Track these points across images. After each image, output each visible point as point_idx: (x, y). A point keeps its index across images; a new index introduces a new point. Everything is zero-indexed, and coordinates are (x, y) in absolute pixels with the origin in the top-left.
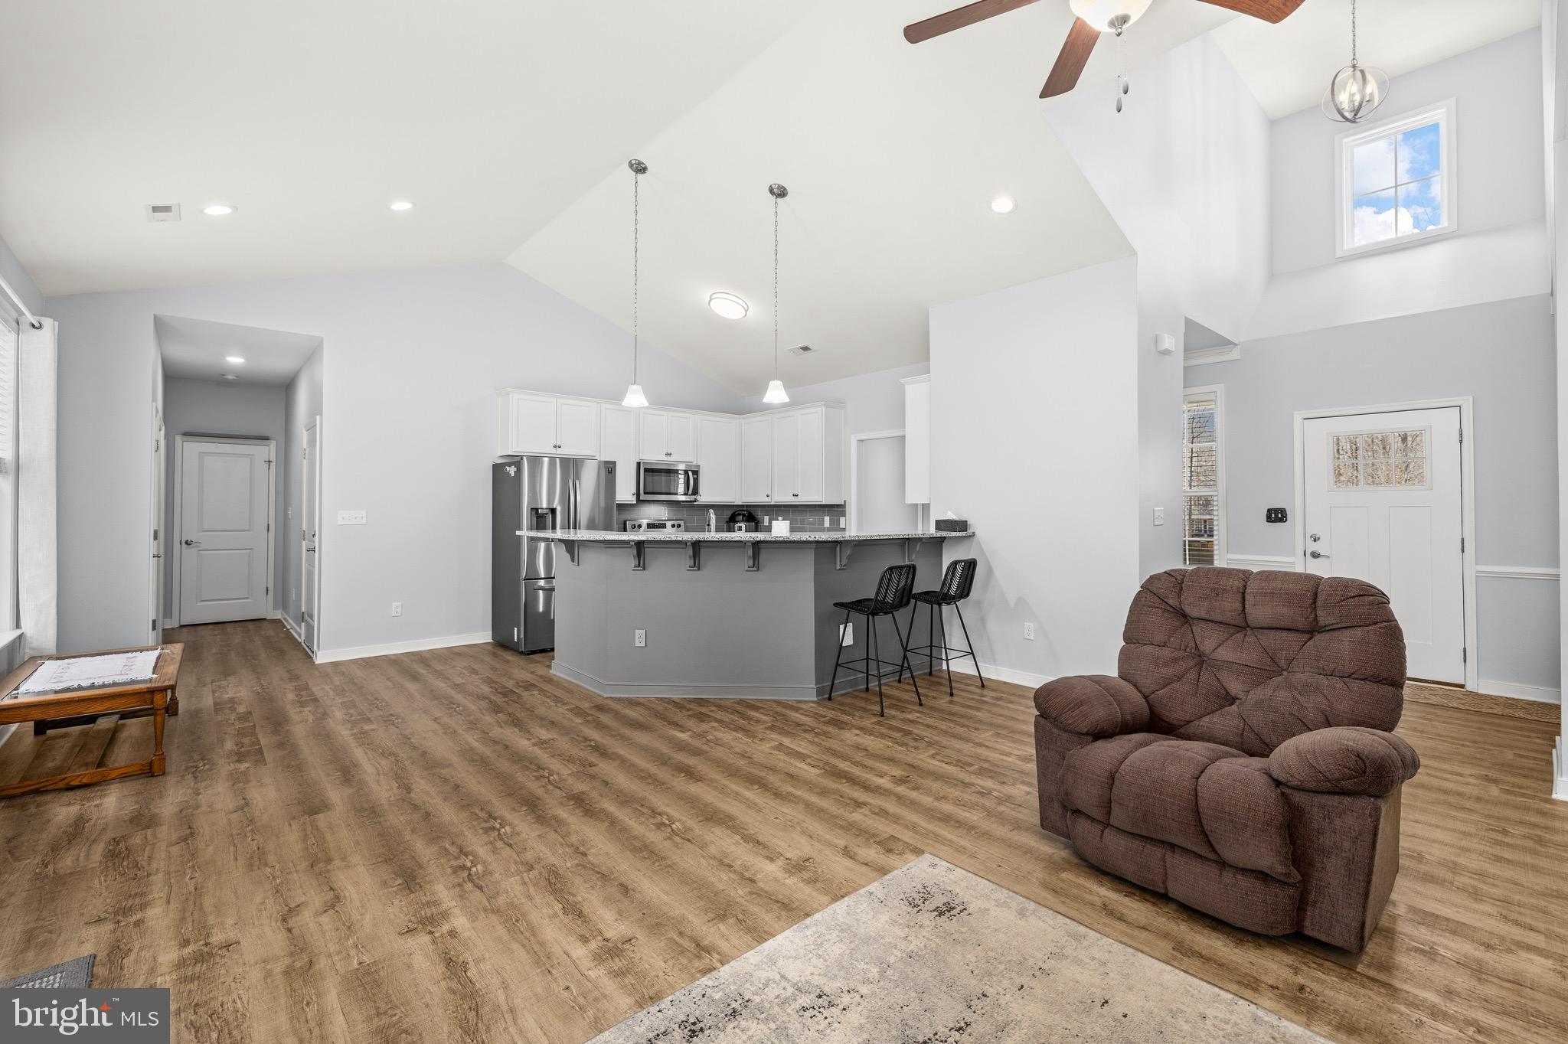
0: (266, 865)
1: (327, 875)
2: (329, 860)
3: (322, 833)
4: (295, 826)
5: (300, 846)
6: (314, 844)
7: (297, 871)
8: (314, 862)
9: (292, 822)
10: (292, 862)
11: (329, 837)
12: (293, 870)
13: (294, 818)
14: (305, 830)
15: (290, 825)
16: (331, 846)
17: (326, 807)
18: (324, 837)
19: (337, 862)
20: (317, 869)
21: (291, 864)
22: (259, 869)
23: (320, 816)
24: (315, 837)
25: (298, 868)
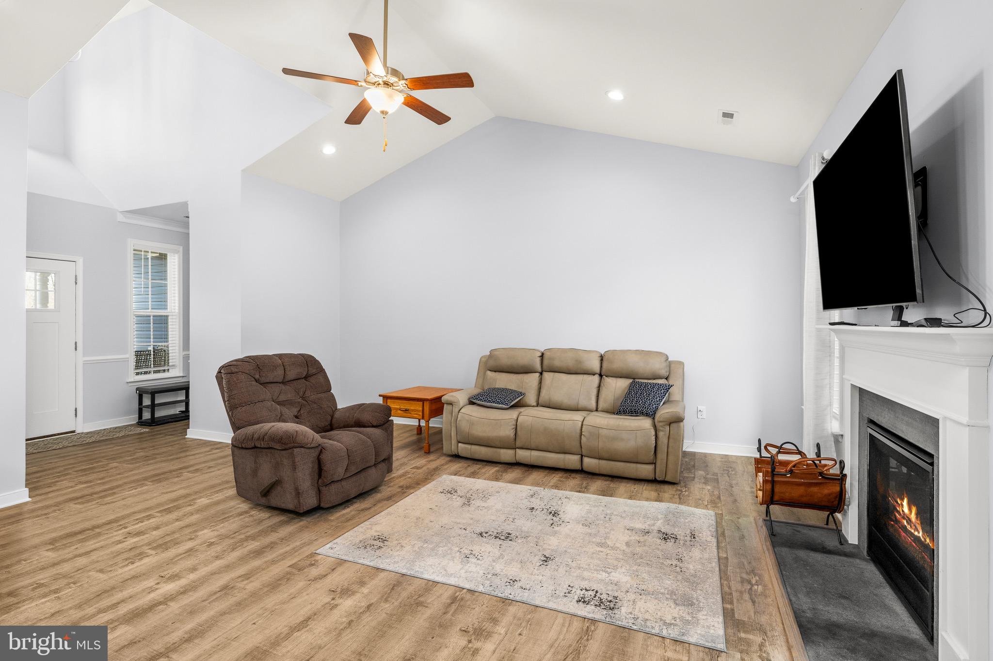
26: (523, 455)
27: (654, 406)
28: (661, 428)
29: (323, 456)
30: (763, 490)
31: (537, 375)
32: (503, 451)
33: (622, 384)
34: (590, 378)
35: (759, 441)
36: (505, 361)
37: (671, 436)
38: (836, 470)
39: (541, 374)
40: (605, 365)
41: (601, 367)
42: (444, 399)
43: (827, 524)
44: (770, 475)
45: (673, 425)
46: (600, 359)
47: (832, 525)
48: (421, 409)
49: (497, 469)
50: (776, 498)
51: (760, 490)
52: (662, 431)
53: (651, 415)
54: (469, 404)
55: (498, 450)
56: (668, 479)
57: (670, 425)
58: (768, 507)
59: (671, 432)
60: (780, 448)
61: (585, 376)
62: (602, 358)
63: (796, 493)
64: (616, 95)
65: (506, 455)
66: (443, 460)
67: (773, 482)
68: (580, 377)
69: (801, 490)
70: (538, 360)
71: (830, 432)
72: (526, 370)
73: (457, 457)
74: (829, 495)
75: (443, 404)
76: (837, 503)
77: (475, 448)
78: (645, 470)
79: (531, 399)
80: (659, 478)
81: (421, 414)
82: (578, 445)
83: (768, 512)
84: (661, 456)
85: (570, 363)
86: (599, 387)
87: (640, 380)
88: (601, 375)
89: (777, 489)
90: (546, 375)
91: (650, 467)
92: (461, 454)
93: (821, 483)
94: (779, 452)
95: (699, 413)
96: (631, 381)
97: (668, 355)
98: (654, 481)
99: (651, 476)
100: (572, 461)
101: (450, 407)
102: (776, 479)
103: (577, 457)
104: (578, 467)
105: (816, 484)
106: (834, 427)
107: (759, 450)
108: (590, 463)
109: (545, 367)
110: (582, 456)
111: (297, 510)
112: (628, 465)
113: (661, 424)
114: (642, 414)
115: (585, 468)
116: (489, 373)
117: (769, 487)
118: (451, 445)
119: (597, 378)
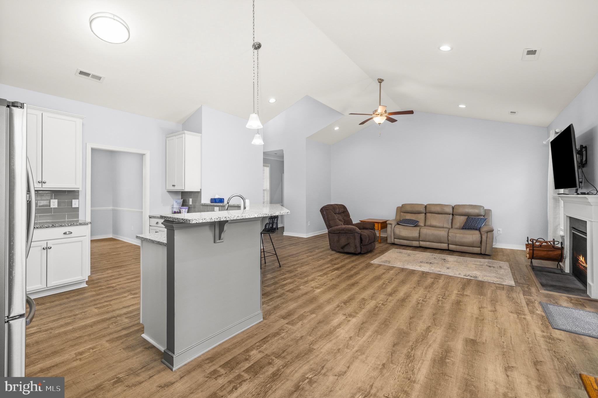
0: (499, 328)
1: (480, 314)
2: (477, 318)
3: (475, 329)
4: (484, 338)
5: (485, 329)
6: (480, 326)
7: (489, 320)
8: (482, 320)
9: (484, 341)
10: (489, 324)
11: (473, 326)
12: (490, 322)
13: (483, 343)
14: (481, 334)
15: (486, 341)
16: (474, 323)
17: (466, 341)
18: (475, 327)
19: (475, 316)
20: (482, 318)
21: (490, 323)
22: (502, 328)
23: (472, 337)
24: (478, 329)
25: (488, 321)
26: (423, 244)
27: (479, 226)
28: (483, 234)
29: (362, 236)
30: (529, 254)
31: (424, 214)
32: (414, 242)
33: (463, 219)
34: (448, 215)
35: (528, 237)
36: (409, 209)
37: (488, 237)
38: (559, 246)
39: (425, 214)
40: (455, 210)
41: (453, 211)
42: (387, 222)
43: (557, 268)
44: (532, 247)
45: (489, 233)
46: (452, 208)
47: (559, 268)
48: (377, 226)
49: (412, 248)
50: (534, 256)
51: (528, 254)
52: (484, 235)
53: (479, 230)
54: (397, 224)
55: (412, 242)
56: (487, 253)
57: (487, 232)
58: (531, 260)
59: (488, 236)
60: (537, 240)
61: (446, 215)
62: (453, 208)
63: (543, 254)
64: (462, 106)
65: (416, 243)
66: (387, 245)
67: (533, 250)
68: (444, 215)
69: (545, 253)
70: (424, 208)
71: (559, 235)
72: (419, 213)
73: (393, 244)
74: (557, 254)
75: (387, 224)
76: (560, 258)
77: (401, 240)
78: (477, 250)
79: (422, 224)
80: (483, 253)
81: (377, 228)
82: (447, 240)
83: (531, 262)
84: (484, 244)
85: (438, 209)
86: (452, 219)
87: (471, 217)
88: (453, 215)
89: (535, 252)
90: (428, 215)
91: (479, 249)
92: (396, 243)
93: (553, 251)
94: (537, 242)
95: (498, 231)
96: (467, 217)
97: (484, 206)
98: (481, 254)
99: (479, 252)
100: (444, 246)
101: (390, 225)
102: (534, 249)
103: (447, 245)
104: (447, 248)
105: (551, 251)
106: (562, 233)
107: (528, 241)
108: (452, 247)
109: (427, 211)
110: (448, 244)
111: (356, 253)
112: (469, 248)
113: (483, 232)
114: (474, 229)
115: (450, 249)
116: (402, 213)
117: (532, 251)
118: (391, 240)
119: (451, 216)
